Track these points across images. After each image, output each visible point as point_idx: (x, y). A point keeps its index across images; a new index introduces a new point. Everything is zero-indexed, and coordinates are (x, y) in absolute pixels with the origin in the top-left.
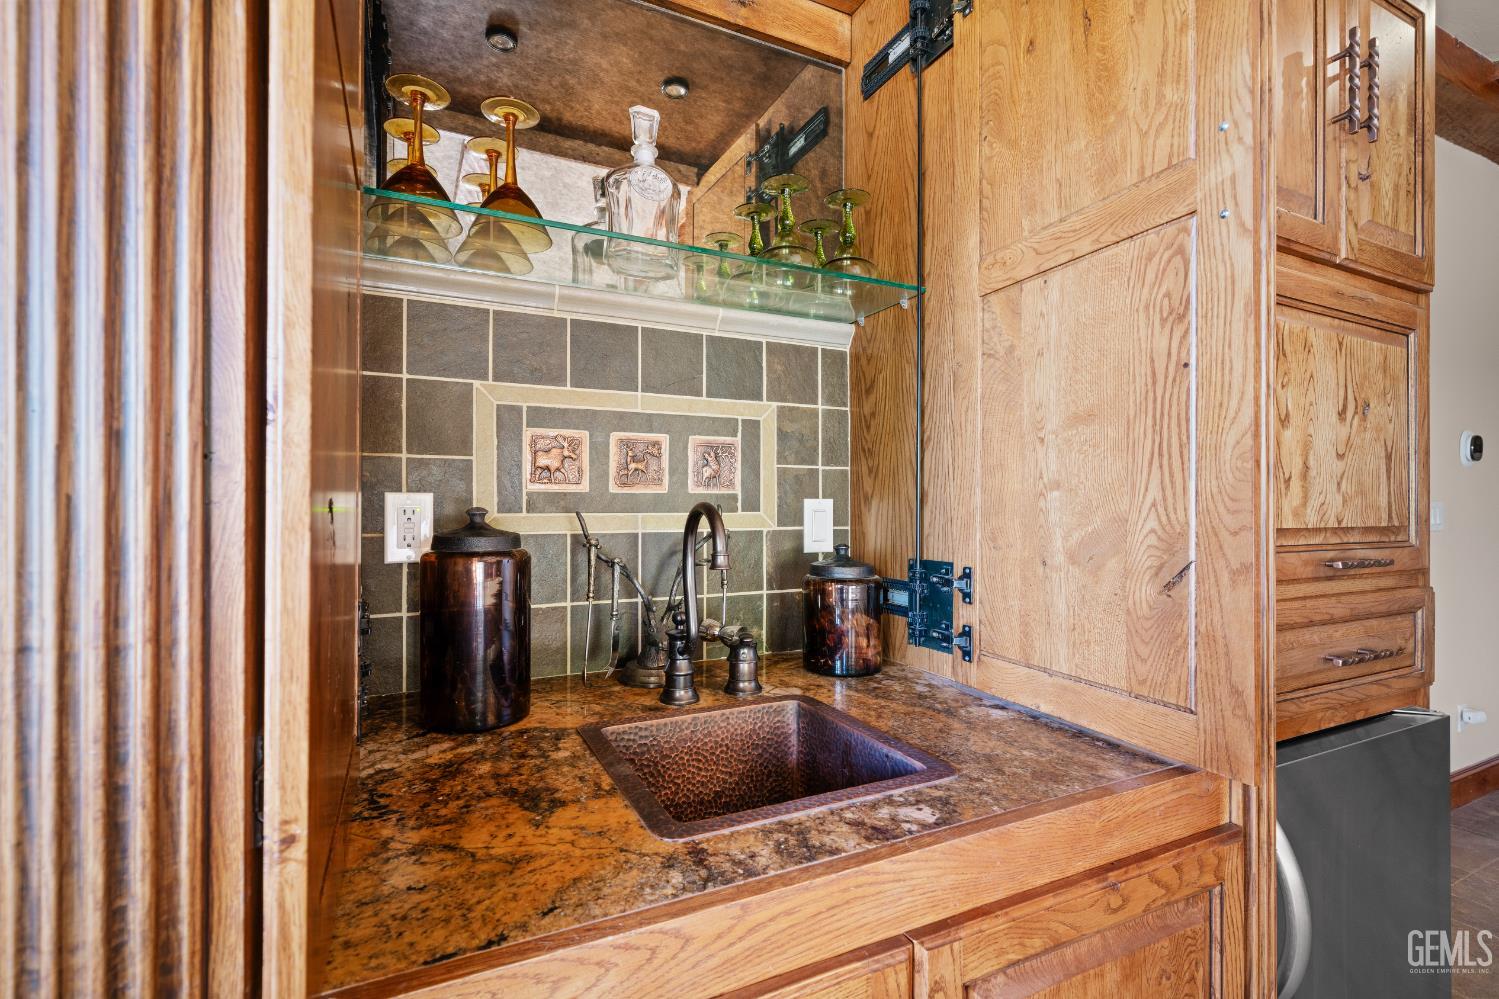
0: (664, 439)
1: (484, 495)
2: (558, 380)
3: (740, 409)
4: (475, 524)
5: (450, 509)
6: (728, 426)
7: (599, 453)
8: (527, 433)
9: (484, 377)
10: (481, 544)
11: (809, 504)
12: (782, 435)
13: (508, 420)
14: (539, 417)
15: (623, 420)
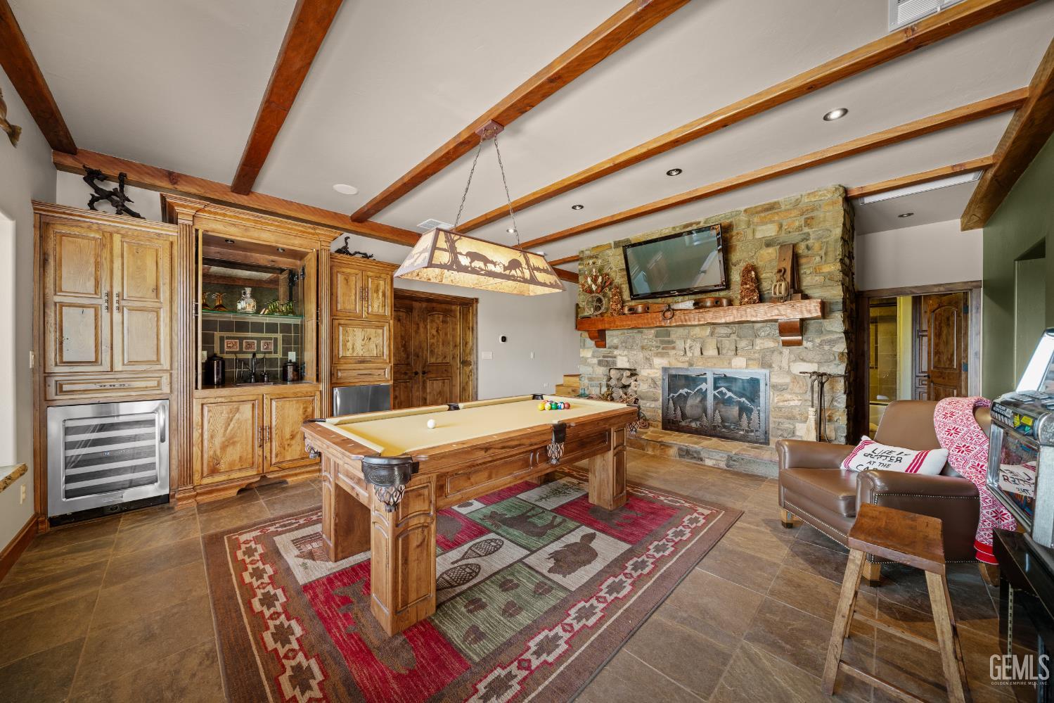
0: (256, 341)
1: (217, 350)
2: (232, 331)
3: (273, 335)
4: (215, 355)
5: (210, 353)
6: (271, 339)
7: (241, 344)
8: (226, 341)
9: (216, 331)
10: (216, 358)
11: (289, 353)
12: (283, 340)
13: (222, 339)
14: (228, 338)
15: (246, 338)
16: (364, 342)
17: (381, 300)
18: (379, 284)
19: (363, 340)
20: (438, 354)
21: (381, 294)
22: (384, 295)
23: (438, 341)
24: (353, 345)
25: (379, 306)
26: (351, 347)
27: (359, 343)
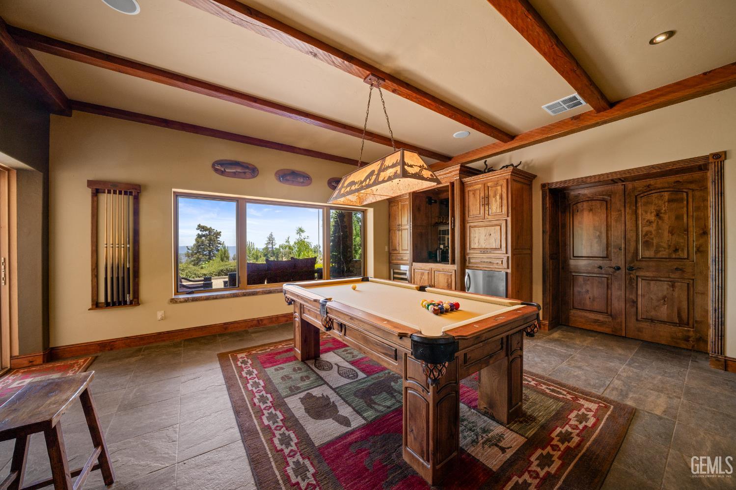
16: (486, 238)
17: (498, 202)
18: (497, 189)
19: (485, 236)
20: (658, 246)
21: (498, 197)
22: (501, 198)
23: (658, 228)
24: (479, 240)
25: (497, 208)
26: (477, 242)
27: (483, 237)
